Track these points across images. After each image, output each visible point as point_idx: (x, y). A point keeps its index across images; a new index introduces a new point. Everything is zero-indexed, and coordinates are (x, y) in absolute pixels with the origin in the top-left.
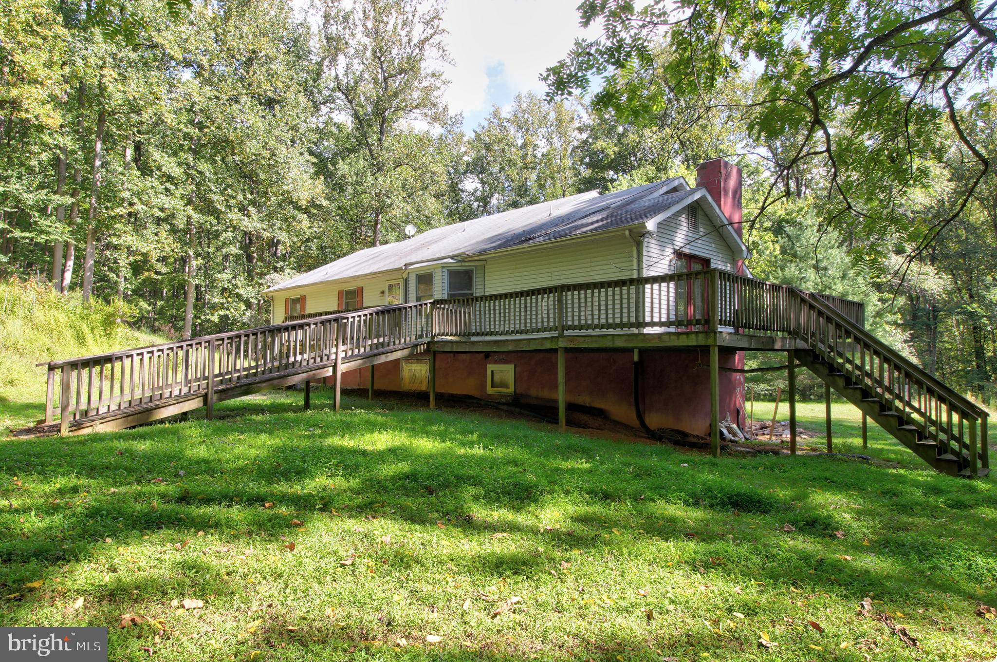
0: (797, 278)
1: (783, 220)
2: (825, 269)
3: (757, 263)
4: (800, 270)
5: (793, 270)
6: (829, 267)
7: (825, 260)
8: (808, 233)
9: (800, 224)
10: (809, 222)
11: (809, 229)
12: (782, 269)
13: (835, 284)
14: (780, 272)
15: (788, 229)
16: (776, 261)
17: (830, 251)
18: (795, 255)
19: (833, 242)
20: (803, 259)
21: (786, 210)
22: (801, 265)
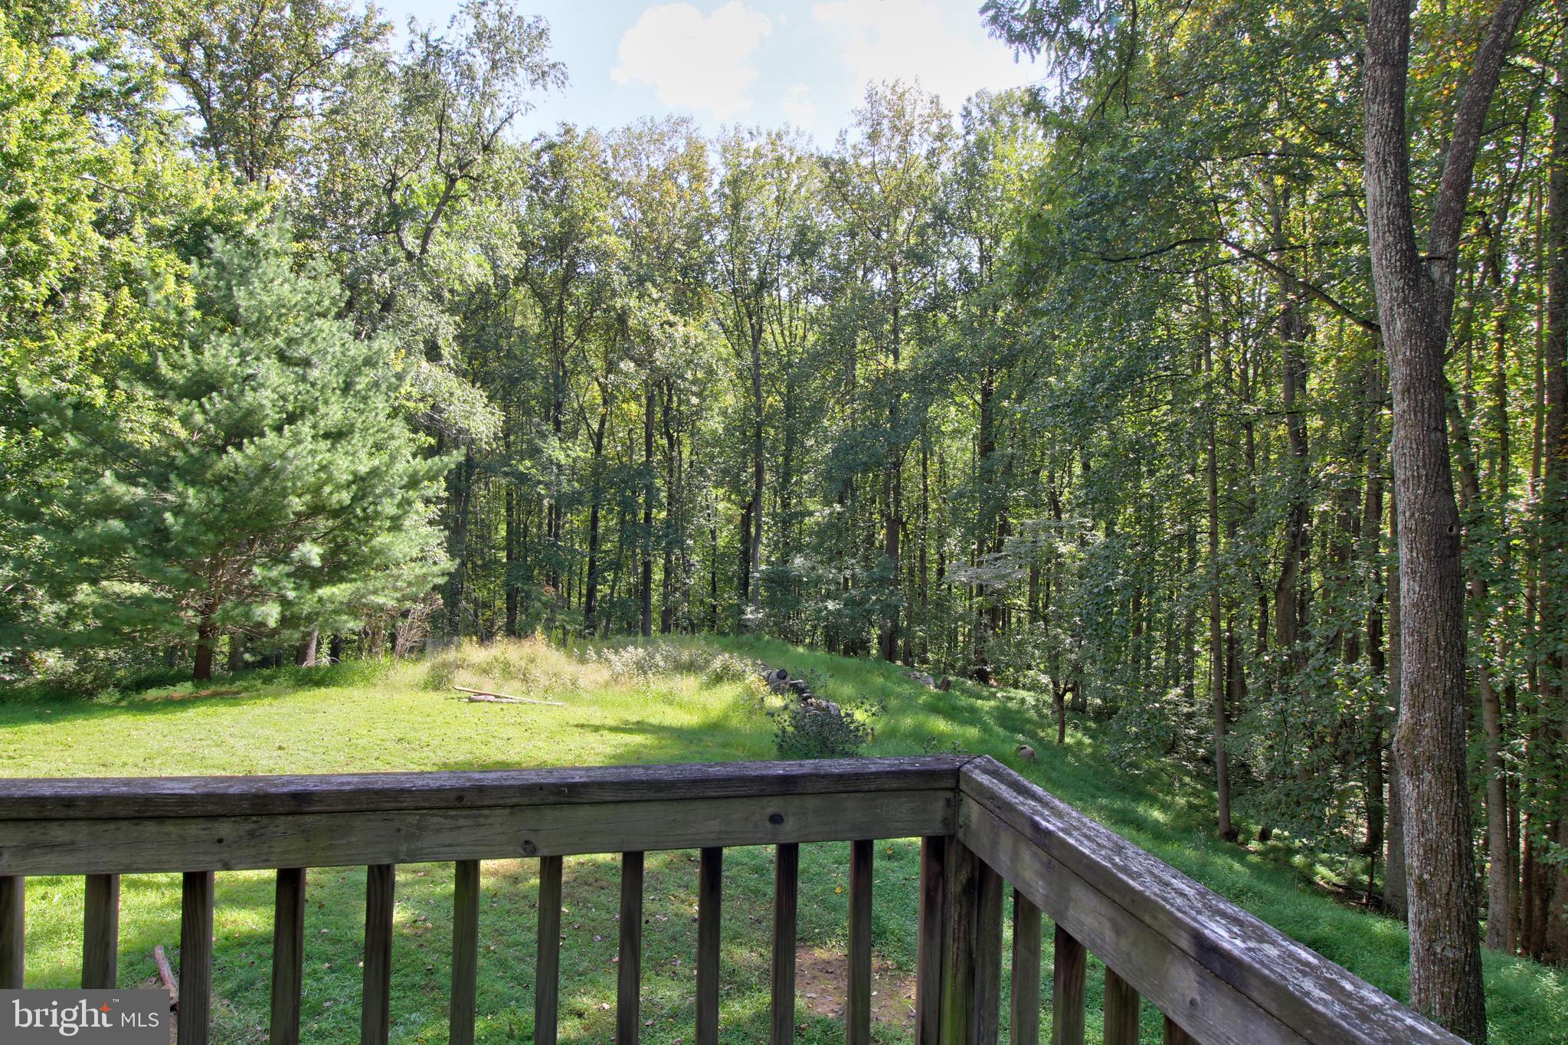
0: (234, 375)
1: (207, 222)
2: (306, 363)
3: (133, 321)
4: (243, 355)
5: (223, 352)
6: (315, 360)
7: (306, 341)
8: (269, 267)
9: (252, 242)
10: (274, 243)
11: (272, 260)
12: (196, 348)
13: (326, 402)
14: (187, 351)
15: (218, 244)
16: (181, 325)
17: (319, 322)
18: (233, 319)
19: (327, 303)
20: (257, 328)
21: (217, 198)
22: (247, 344)
